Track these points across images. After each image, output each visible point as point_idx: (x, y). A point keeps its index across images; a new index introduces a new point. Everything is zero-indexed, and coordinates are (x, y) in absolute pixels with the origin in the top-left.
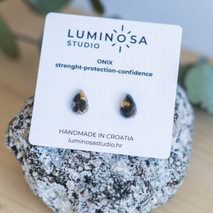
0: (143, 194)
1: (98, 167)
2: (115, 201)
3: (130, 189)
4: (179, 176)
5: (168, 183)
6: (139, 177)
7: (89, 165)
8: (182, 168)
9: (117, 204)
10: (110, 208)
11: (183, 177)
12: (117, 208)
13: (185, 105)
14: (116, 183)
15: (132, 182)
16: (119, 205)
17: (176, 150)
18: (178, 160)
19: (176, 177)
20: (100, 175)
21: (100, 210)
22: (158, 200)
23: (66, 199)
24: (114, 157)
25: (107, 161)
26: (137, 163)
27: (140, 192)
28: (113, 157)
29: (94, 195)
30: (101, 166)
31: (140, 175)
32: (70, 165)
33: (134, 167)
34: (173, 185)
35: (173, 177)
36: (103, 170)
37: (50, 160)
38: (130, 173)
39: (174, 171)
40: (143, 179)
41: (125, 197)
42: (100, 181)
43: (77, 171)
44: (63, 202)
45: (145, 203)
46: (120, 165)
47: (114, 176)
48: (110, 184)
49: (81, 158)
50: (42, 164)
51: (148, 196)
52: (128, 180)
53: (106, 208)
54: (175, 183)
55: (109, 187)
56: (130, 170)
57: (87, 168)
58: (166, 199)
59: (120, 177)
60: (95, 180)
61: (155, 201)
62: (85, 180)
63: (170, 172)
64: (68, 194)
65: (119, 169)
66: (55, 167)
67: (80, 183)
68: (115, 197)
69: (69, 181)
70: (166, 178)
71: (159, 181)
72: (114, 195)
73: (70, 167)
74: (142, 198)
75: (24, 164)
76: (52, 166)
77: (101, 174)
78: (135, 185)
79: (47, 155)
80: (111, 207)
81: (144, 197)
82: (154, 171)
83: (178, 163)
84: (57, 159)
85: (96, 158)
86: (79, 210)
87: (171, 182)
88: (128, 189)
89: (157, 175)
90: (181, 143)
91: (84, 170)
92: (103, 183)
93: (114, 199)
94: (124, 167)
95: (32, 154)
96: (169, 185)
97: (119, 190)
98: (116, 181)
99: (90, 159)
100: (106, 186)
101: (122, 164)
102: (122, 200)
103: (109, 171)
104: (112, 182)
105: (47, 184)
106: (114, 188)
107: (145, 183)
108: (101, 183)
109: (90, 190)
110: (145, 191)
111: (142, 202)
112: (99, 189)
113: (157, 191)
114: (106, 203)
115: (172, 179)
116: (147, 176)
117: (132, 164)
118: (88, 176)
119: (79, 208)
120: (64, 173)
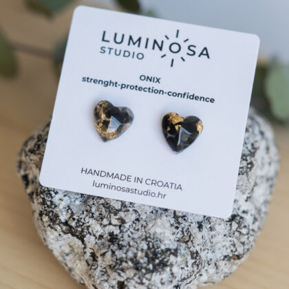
0: (186, 268)
1: (130, 223)
2: (145, 274)
3: (169, 260)
4: (242, 248)
5: (225, 257)
6: (184, 245)
7: (118, 219)
8: (248, 238)
9: (147, 279)
10: (137, 282)
11: (248, 250)
12: (147, 285)
13: (268, 149)
14: (151, 249)
15: (173, 251)
16: (150, 280)
17: (244, 212)
18: (245, 227)
19: (238, 249)
20: (131, 235)
21: (123, 282)
22: (209, 277)
23: (82, 258)
24: (154, 212)
25: (144, 217)
26: (184, 224)
27: (183, 266)
28: (152, 212)
29: (118, 261)
30: (133, 222)
31: (186, 242)
32: (93, 214)
33: (180, 229)
34: (232, 260)
35: (234, 250)
36: (137, 228)
37: (68, 202)
38: (173, 237)
39: (236, 241)
40: (189, 248)
41: (160, 270)
42: (129, 243)
43: (101, 224)
44: (77, 261)
45: (189, 280)
46: (160, 224)
47: (149, 239)
48: (142, 250)
49: (109, 208)
50: (56, 206)
51: (193, 272)
52: (167, 247)
53: (132, 281)
54: (236, 257)
55: (140, 254)
56: (174, 234)
57: (115, 222)
58: (220, 277)
59: (157, 241)
60: (122, 241)
61: (205, 278)
62: (109, 238)
63: (231, 241)
64: (85, 253)
65: (159, 230)
66: (72, 213)
67: (103, 240)
68: (146, 268)
69: (88, 236)
70: (225, 249)
71: (213, 252)
72: (145, 265)
73: (92, 217)
74: (185, 273)
75: (33, 202)
76: (69, 211)
77: (132, 233)
78: (176, 256)
79: (65, 196)
80: (139, 281)
81: (187, 272)
82: (207, 238)
83: (244, 231)
84: (78, 202)
85: (128, 211)
86: (96, 277)
87: (231, 255)
88: (166, 260)
89: (212, 243)
90: (253, 203)
91: (110, 224)
92: (133, 246)
93: (144, 271)
94: (165, 228)
95: (44, 191)
96: (226, 259)
97: (153, 259)
98: (151, 247)
99: (120, 210)
100: (135, 251)
101: (163, 224)
102: (154, 274)
103: (143, 230)
104: (145, 247)
105: (60, 235)
106: (147, 255)
107: (192, 254)
108: (130, 246)
109: (113, 252)
110: (190, 264)
111: (184, 279)
112: (126, 253)
113: (209, 265)
114: (132, 275)
115: (232, 251)
116: (196, 245)
117: (177, 225)
118: (115, 233)
119: (97, 274)
120: (84, 223)
